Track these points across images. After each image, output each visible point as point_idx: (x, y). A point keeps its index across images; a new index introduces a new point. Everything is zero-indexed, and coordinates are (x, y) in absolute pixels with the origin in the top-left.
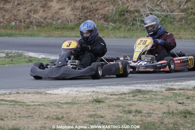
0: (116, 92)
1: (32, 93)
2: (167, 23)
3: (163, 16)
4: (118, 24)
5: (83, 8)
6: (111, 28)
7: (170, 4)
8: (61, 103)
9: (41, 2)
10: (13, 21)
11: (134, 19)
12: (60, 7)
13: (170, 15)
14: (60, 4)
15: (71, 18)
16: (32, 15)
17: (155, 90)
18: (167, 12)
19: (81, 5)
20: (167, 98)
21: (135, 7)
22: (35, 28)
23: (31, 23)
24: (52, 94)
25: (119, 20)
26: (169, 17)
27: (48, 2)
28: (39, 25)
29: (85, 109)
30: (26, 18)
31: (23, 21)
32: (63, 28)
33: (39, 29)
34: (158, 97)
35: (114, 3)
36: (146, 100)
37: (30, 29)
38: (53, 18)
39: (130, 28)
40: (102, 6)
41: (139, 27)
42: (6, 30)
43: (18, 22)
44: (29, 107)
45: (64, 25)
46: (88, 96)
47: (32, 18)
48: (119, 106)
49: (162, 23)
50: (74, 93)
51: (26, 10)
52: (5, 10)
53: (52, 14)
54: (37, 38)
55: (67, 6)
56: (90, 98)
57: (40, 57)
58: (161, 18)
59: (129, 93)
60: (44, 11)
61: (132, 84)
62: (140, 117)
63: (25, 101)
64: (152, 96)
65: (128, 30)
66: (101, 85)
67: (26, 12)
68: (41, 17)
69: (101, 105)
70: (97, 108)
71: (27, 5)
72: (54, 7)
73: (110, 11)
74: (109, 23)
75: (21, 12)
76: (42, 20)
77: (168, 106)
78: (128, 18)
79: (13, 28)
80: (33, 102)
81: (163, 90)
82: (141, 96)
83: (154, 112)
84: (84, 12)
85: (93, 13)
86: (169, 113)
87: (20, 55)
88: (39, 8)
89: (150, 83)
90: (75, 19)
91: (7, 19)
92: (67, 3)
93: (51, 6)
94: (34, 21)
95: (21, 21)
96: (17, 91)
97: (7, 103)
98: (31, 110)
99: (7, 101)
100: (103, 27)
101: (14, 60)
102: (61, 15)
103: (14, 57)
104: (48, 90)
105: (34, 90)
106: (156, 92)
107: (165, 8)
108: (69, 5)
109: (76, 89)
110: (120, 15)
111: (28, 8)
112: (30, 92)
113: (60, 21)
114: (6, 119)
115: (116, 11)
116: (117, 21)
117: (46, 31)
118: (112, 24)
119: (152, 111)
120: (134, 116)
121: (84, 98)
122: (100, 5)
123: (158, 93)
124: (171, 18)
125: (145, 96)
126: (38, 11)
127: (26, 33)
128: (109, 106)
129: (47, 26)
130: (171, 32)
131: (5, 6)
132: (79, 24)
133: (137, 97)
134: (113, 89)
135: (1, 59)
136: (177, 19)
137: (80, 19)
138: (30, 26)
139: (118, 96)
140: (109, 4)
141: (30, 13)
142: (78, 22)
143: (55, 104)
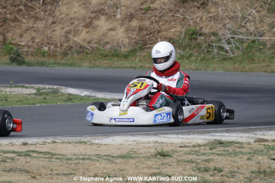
0: (187, 143)
1: (74, 142)
2: (254, 51)
3: (249, 42)
4: (188, 52)
5: (141, 29)
6: (178, 56)
7: (259, 25)
8: (114, 157)
9: (85, 20)
10: (46, 46)
11: (209, 45)
12: (110, 27)
13: (258, 40)
14: (110, 24)
15: (124, 43)
16: (72, 37)
17: (239, 140)
18: (255, 35)
19: (139, 24)
20: (256, 152)
21: (210, 29)
22: (75, 56)
23: (70, 48)
25: (189, 46)
26: (257, 43)
27: (94, 21)
28: (81, 50)
29: (145, 166)
30: (64, 42)
32: (113, 56)
33: (81, 56)
34: (244, 150)
35: (184, 23)
36: (228, 155)
37: (69, 56)
38: (100, 41)
39: (205, 57)
40: (166, 26)
41: (216, 56)
42: (37, 57)
43: (52, 47)
44: (70, 162)
45: (115, 50)
46: (149, 147)
47: (71, 43)
48: (191, 162)
49: (248, 50)
51: (64, 30)
52: (35, 31)
53: (99, 37)
54: (78, 68)
55: (119, 26)
56: (153, 151)
57: (82, 95)
58: (247, 44)
59: (204, 145)
60: (88, 32)
61: (209, 132)
62: (220, 178)
63: (64, 154)
64: (237, 148)
65: (201, 60)
66: (167, 134)
67: (63, 34)
68: (85, 40)
69: (167, 160)
70: (162, 164)
71: (66, 24)
72: (101, 27)
73: (178, 33)
75: (56, 33)
76: (85, 44)
77: (259, 163)
78: (202, 44)
79: (46, 54)
80: (75, 155)
81: (252, 141)
82: (222, 148)
83: (239, 171)
84: (142, 34)
85: (154, 36)
86: (260, 172)
87: (56, 92)
88: (81, 28)
89: (233, 131)
90: (130, 44)
91: (38, 42)
92: (120, 22)
93: (98, 26)
94: (74, 46)
95: (56, 46)
96: (53, 140)
97: (41, 155)
98: (72, 166)
99: (41, 153)
101: (47, 98)
102: (111, 38)
103: (47, 94)
104: (95, 139)
105: (76, 138)
106: (241, 143)
107: (252, 31)
108: (122, 25)
109: (132, 138)
110: (191, 39)
111: (66, 29)
112: (71, 141)
113: (109, 46)
114: (38, 177)
115: (185, 34)
116: (186, 47)
117: (90, 60)
118: (179, 51)
119: (236, 170)
120: (212, 176)
121: (144, 150)
122: (163, 25)
123: (244, 145)
124: (260, 44)
125: (227, 149)
126: (79, 32)
127: (63, 62)
128: (178, 162)
129: (91, 53)
130: (260, 63)
131: (35, 26)
132: (135, 50)
133: (216, 150)
134: (183, 138)
135: (29, 97)
136: (268, 46)
137: (136, 43)
138: (69, 52)
139: (190, 148)
140: (175, 24)
141: (69, 35)
142: (134, 48)
143: (105, 157)
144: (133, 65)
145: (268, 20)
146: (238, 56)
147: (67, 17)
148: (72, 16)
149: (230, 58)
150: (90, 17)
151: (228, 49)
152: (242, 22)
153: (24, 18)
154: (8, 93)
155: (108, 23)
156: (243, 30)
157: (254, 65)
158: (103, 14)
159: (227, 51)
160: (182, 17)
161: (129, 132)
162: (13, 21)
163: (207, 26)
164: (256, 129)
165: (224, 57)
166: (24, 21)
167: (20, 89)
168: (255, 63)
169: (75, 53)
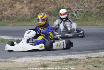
0: (55, 60)
1: (3, 61)
2: (88, 16)
3: (85, 12)
5: (35, 8)
6: (53, 19)
7: (90, 4)
8: (21, 68)
9: (9, 4)
12: (21, 7)
15: (28, 14)
16: (4, 12)
17: (79, 58)
18: (88, 9)
19: (34, 6)
20: (87, 63)
21: (68, 6)
23: (3, 17)
24: (16, 62)
26: (89, 12)
27: (14, 4)
28: (8, 18)
30: (0, 14)
32: (23, 20)
33: (8, 21)
34: (82, 63)
35: (55, 4)
36: (74, 65)
38: (17, 14)
40: (47, 6)
45: (24, 18)
46: (38, 63)
47: (3, 15)
49: (85, 16)
50: (29, 61)
53: (16, 12)
54: (7, 27)
55: (26, 6)
56: (39, 64)
57: (8, 39)
58: (84, 13)
59: (63, 61)
60: (11, 10)
61: (66, 54)
64: (78, 62)
66: (46, 56)
68: (9, 14)
71: (1, 6)
72: (17, 7)
73: (53, 9)
74: (51, 16)
76: (10, 15)
77: (88, 68)
80: (3, 67)
81: (85, 58)
82: (71, 62)
84: (36, 10)
85: (42, 11)
88: (8, 8)
89: (77, 54)
90: (31, 15)
92: (26, 4)
93: (15, 7)
94: (5, 16)
102: (22, 12)
104: (13, 59)
105: (4, 60)
106: (80, 59)
107: (86, 7)
108: (27, 6)
109: (30, 58)
111: (1, 8)
112: (2, 61)
113: (21, 16)
115: (56, 9)
116: (57, 15)
117: (12, 23)
118: (53, 17)
121: (35, 64)
122: (46, 5)
123: (82, 60)
124: (90, 13)
125: (73, 62)
126: (7, 9)
129: (13, 19)
130: (91, 22)
133: (68, 63)
134: (53, 58)
136: (94, 13)
137: (34, 14)
138: (3, 19)
139: (57, 62)
140: (51, 5)
141: (2, 11)
142: (33, 16)
143: (17, 68)
144: (32, 25)
145: (94, 1)
146: (80, 19)
147: (1, 3)
148: (3, 2)
149: (77, 20)
150: (12, 3)
151: (76, 15)
152: (82, 3)
155: (20, 5)
156: (82, 7)
157: (88, 23)
158: (18, 1)
159: (75, 17)
160: (54, 1)
161: (29, 56)
163: (66, 5)
164: (87, 52)
165: (74, 19)
168: (88, 22)
169: (5, 19)
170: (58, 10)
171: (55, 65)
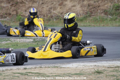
0: (112, 66)
1: (51, 67)
4: (115, 17)
5: (89, 5)
6: (109, 19)
8: (72, 74)
9: (59, 1)
12: (72, 5)
14: (73, 3)
15: (80, 13)
16: (52, 11)
19: (88, 3)
22: (55, 20)
23: (52, 17)
24: (66, 68)
25: (115, 13)
27: (64, 2)
28: (58, 18)
30: (49, 14)
31: (46, 15)
33: (57, 21)
35: (112, 1)
37: (51, 21)
40: (103, 3)
46: (91, 69)
47: (52, 14)
48: (114, 76)
50: (81, 67)
51: (48, 7)
53: (67, 10)
55: (78, 4)
56: (93, 70)
60: (61, 8)
63: (46, 73)
66: (101, 61)
67: (48, 9)
68: (59, 12)
69: (101, 75)
70: (98, 77)
71: (49, 4)
72: (68, 5)
73: (109, 7)
74: (107, 15)
75: (44, 9)
76: (59, 15)
80: (51, 74)
84: (90, 8)
85: (96, 9)
87: (43, 40)
90: (83, 13)
92: (78, 2)
93: (66, 5)
94: (54, 15)
95: (44, 16)
96: (40, 66)
97: (33, 74)
99: (33, 73)
100: (104, 19)
101: (39, 43)
103: (39, 42)
104: (63, 65)
105: (52, 65)
108: (79, 3)
109: (82, 64)
110: (116, 10)
111: (49, 6)
112: (50, 66)
115: (113, 7)
118: (110, 16)
121: (88, 70)
122: (101, 3)
126: (56, 8)
127: (48, 24)
128: (106, 76)
131: (33, 5)
132: (87, 17)
134: (109, 63)
135: (29, 43)
137: (87, 13)
138: (51, 19)
139: (113, 69)
140: (107, 2)
141: (51, 10)
142: (86, 15)
143: (67, 75)
144: (85, 25)
150: (62, 0)
153: (27, 1)
154: (18, 42)
155: (71, 3)
161: (81, 61)
162: (21, 3)
166: (27, 3)
167: (25, 39)
169: (54, 19)
170: (115, 9)
171: (112, 72)
